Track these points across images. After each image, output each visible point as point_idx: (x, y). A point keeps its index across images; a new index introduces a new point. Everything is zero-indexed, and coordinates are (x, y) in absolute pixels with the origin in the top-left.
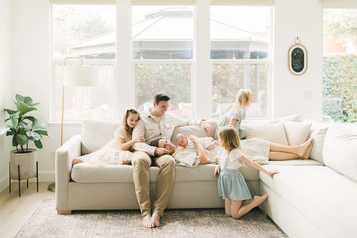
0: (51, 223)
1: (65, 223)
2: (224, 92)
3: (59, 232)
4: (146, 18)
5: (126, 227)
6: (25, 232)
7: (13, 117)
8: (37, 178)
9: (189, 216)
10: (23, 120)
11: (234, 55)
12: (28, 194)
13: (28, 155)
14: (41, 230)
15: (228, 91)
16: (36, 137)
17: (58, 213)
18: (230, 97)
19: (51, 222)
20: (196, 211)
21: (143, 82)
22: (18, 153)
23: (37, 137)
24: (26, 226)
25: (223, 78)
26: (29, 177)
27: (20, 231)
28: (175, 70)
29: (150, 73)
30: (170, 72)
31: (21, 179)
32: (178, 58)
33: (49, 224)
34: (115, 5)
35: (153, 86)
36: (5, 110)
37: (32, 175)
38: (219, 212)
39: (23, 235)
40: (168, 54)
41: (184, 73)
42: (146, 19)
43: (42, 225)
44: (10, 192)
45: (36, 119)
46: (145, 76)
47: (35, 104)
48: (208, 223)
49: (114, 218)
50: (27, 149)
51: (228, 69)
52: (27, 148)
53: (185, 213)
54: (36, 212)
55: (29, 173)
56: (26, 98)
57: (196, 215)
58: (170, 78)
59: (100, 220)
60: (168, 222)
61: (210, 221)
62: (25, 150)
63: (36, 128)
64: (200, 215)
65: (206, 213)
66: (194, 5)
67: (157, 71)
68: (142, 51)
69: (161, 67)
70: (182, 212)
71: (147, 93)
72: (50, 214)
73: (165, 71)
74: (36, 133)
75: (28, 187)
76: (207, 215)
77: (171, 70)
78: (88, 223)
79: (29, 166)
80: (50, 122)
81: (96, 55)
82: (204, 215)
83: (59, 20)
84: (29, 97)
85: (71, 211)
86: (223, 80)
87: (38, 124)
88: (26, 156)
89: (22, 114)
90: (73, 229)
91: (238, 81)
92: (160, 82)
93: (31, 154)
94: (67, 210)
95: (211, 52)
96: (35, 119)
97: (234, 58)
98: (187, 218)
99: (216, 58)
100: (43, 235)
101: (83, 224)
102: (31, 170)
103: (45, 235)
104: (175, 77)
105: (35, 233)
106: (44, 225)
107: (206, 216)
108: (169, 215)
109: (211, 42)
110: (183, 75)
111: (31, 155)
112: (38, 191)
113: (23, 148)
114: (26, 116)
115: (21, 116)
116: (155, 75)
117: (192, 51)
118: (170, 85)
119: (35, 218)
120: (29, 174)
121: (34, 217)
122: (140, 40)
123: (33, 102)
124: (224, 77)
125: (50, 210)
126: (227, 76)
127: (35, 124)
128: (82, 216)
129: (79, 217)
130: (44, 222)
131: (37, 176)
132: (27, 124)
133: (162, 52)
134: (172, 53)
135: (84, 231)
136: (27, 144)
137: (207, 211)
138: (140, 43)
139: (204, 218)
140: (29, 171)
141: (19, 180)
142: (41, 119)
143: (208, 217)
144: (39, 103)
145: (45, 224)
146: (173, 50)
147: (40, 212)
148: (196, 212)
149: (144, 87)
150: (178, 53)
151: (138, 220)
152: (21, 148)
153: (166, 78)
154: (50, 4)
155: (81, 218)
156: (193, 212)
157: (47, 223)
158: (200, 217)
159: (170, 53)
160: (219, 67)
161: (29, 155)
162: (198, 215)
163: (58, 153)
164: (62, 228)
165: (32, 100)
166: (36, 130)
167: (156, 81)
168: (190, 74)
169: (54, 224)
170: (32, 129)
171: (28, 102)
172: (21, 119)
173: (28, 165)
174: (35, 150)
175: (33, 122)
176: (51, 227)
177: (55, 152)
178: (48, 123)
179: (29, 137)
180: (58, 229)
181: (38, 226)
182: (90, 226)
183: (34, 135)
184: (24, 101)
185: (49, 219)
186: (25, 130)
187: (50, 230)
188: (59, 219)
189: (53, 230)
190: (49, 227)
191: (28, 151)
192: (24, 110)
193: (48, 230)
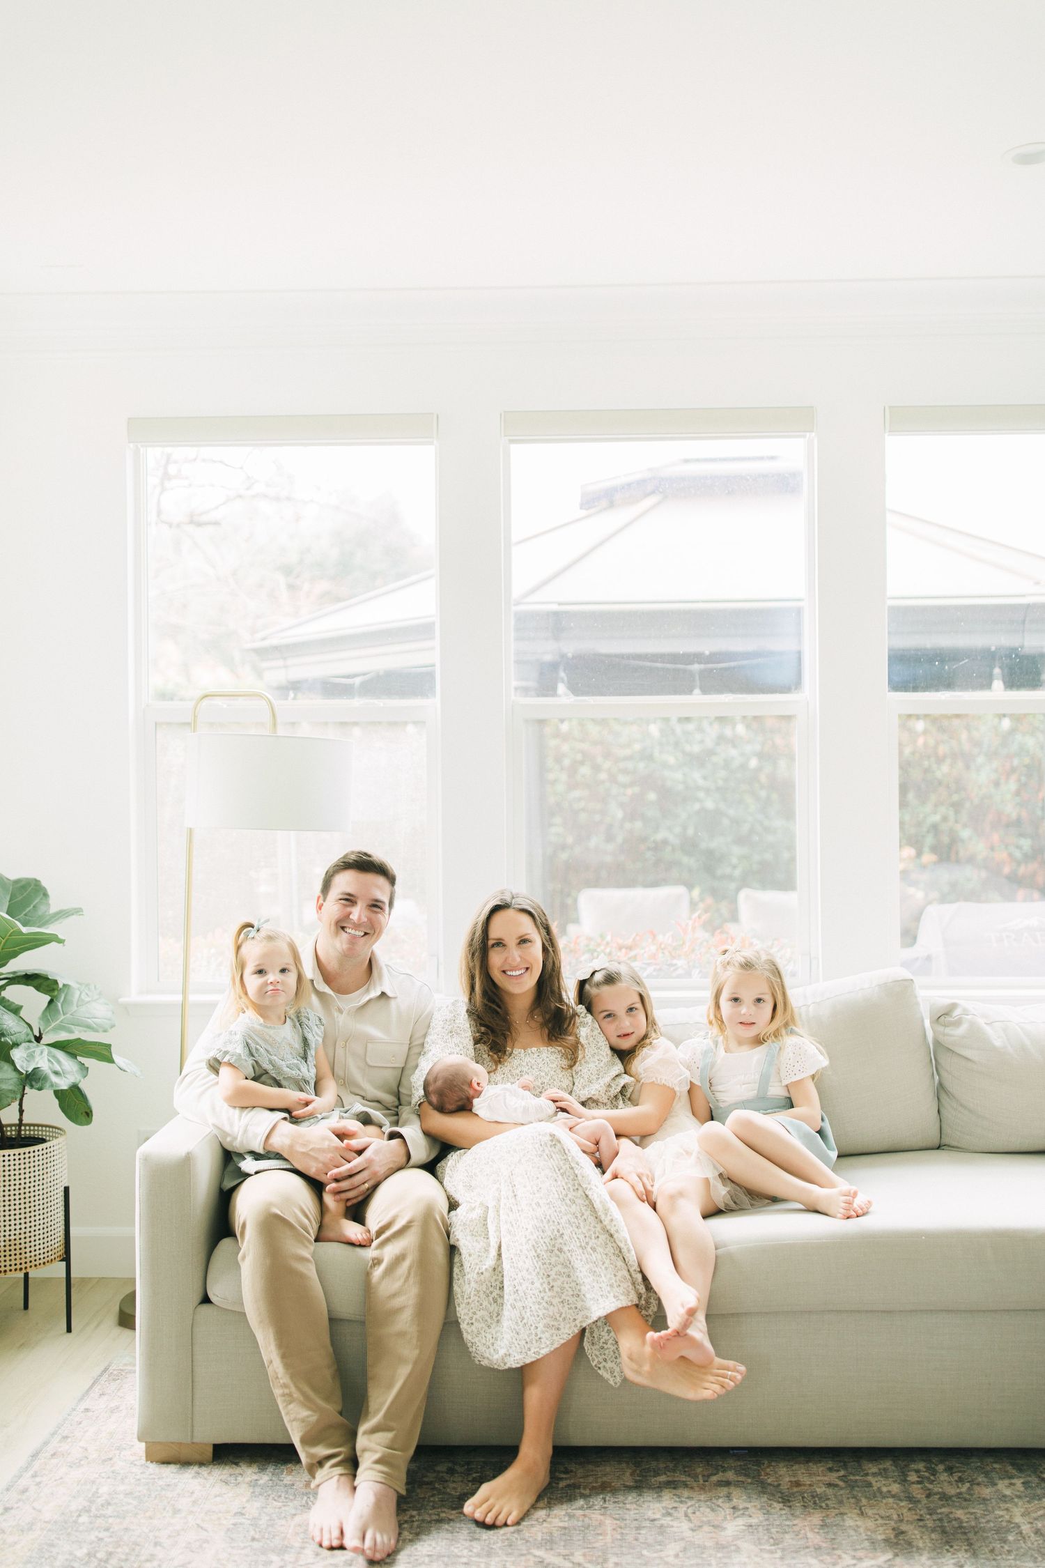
0: (109, 1511)
1: (176, 1511)
2: (946, 839)
4: (587, 509)
5: (475, 1544)
8: (64, 1263)
9: (795, 1489)
10: (3, 988)
11: (997, 671)
12: (22, 1345)
13: (22, 1156)
15: (965, 834)
16: (56, 1073)
17: (152, 1457)
18: (971, 860)
19: (109, 1504)
20: (830, 1465)
21: (576, 793)
23: (64, 1072)
25: (938, 774)
26: (28, 1260)
28: (721, 739)
29: (607, 755)
30: (696, 749)
32: (732, 691)
33: (99, 1521)
34: (431, 443)
35: (620, 814)
37: (42, 1251)
38: (950, 1470)
40: (685, 671)
41: (761, 756)
42: (584, 513)
43: (66, 1522)
45: (64, 985)
46: (585, 770)
47: (60, 912)
48: (896, 1536)
49: (419, 1491)
50: (20, 1125)
51: (964, 736)
52: (21, 1120)
53: (776, 1473)
54: (46, 1443)
55: (28, 1245)
56: (19, 885)
57: (830, 1485)
58: (697, 776)
60: (690, 1520)
61: (904, 1527)
62: (11, 1131)
63: (61, 1028)
64: (852, 1486)
65: (883, 1473)
66: (808, 434)
67: (637, 747)
68: (563, 656)
69: (654, 729)
70: (759, 1464)
71: (594, 842)
72: (111, 1459)
73: (677, 744)
74: (60, 1054)
75: (26, 1307)
76: (884, 1489)
77: (702, 742)
79: (28, 1210)
80: (133, 995)
81: (358, 681)
82: (870, 1485)
83: (199, 524)
84: (36, 880)
85: (211, 1449)
86: (940, 783)
87: (75, 1008)
88: (12, 1163)
90: (214, 1551)
91: (1012, 786)
92: (652, 796)
93: (41, 1153)
94: (189, 1440)
95: (889, 657)
96: (61, 986)
97: (998, 684)
98: (786, 1500)
99: (915, 689)
101: (263, 1521)
102: (37, 1228)
104: (723, 773)
106: (75, 1522)
107: (881, 1491)
108: (695, 1484)
109: (893, 610)
110: (753, 763)
111: (37, 1158)
112: (69, 1330)
114: (14, 973)
116: (630, 765)
117: (799, 655)
118: (697, 806)
119: (38, 1479)
120: (28, 1250)
121: (34, 1476)
122: (555, 607)
123: (51, 902)
124: (945, 768)
125: (112, 1434)
126: (960, 764)
127: (57, 1010)
128: (265, 1478)
129: (248, 1479)
130: (73, 1506)
131: (67, 1258)
132: (21, 1007)
133: (656, 662)
134: (702, 666)
136: (21, 1105)
137: (888, 1464)
138: (558, 623)
139: (871, 1506)
140: (28, 1235)
142: (87, 985)
143: (891, 1500)
144: (78, 911)
145: (79, 1516)
146: (707, 653)
147: (65, 1446)
148: (830, 1470)
149: (583, 817)
150: (732, 664)
153: (679, 776)
154: (131, 445)
155: (258, 1490)
156: (813, 1467)
157: (88, 1511)
158: (852, 1501)
159: (696, 667)
160: (920, 726)
161: (27, 1155)
162: (841, 1483)
163: (146, 1159)
164: (161, 1544)
165: (46, 895)
166: (63, 1036)
167: (636, 789)
168: (791, 758)
169: (124, 1518)
170: (41, 1034)
171: (28, 906)
173: (22, 1206)
174: (58, 1131)
175: (48, 998)
176: (107, 1534)
177: (135, 1155)
178: (121, 1000)
179: (24, 1072)
180: (138, 1548)
181: (42, 1529)
182: (297, 1534)
183: (49, 1061)
184: (9, 902)
185: (104, 1490)
186: (9, 1041)
187: (99, 1555)
188: (149, 1490)
189: (110, 1554)
190: (96, 1533)
191: (23, 1133)
192: (3, 941)
193: (89, 1554)
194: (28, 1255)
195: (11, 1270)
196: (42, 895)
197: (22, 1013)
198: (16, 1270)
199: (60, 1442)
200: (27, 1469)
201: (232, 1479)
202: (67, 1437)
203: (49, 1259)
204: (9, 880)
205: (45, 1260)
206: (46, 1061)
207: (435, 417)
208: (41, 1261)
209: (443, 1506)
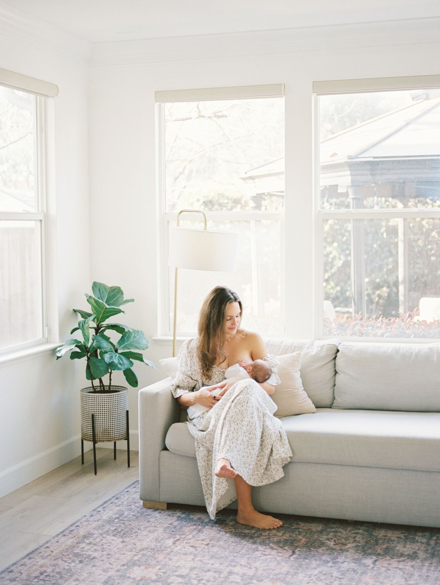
0: (126, 519)
1: (148, 522)
3: (131, 534)
5: (251, 540)
6: (78, 528)
7: (84, 324)
8: (127, 441)
9: (384, 537)
10: (104, 330)
14: (104, 527)
16: (120, 364)
17: (145, 506)
20: (404, 531)
22: (95, 392)
23: (124, 364)
24: (84, 519)
26: (112, 437)
27: (72, 525)
31: (97, 440)
33: (122, 521)
34: (282, 97)
36: (75, 311)
37: (117, 435)
39: (73, 532)
43: (110, 520)
44: (83, 463)
45: (128, 331)
47: (127, 300)
48: (413, 554)
50: (110, 386)
52: (110, 383)
53: (379, 532)
54: (110, 499)
56: (112, 289)
57: (398, 537)
59: (210, 524)
61: (418, 551)
62: (107, 388)
63: (125, 347)
64: (407, 538)
65: (422, 536)
70: (374, 528)
72: (131, 505)
74: (123, 357)
75: (115, 459)
78: (188, 527)
79: (111, 418)
80: (157, 336)
82: (414, 539)
84: (119, 287)
85: (166, 504)
87: (132, 340)
89: (101, 319)
90: (157, 533)
93: (116, 396)
94: (158, 501)
96: (126, 330)
98: (377, 541)
100: (104, 536)
101: (178, 527)
102: (115, 426)
103: (107, 536)
105: (93, 531)
106: (113, 521)
107: (417, 541)
108: (344, 532)
111: (115, 398)
112: (129, 466)
113: (102, 384)
114: (107, 324)
115: (99, 324)
119: (104, 509)
120: (112, 433)
121: (104, 508)
123: (124, 296)
125: (133, 499)
127: (125, 340)
128: (183, 516)
129: (177, 515)
130: (114, 516)
131: (127, 438)
132: (110, 338)
135: (174, 538)
136: (110, 376)
139: (410, 545)
140: (112, 427)
141: (95, 442)
142: (137, 331)
143: (419, 544)
144: (133, 300)
145: (115, 519)
147: (116, 501)
148: (402, 533)
151: (279, 533)
152: (100, 383)
154: (158, 103)
155: (180, 518)
156: (396, 531)
157: (119, 518)
158: (404, 542)
161: (111, 396)
162: (403, 537)
163: (142, 393)
164: (140, 529)
165: (122, 293)
166: (126, 351)
169: (130, 521)
170: (117, 349)
171: (115, 298)
172: (100, 329)
173: (109, 416)
174: (124, 388)
175: (121, 335)
176: (123, 525)
177: (138, 393)
178: (153, 338)
179: (108, 363)
180: (132, 530)
181: (102, 521)
182: (189, 531)
183: (118, 359)
184: (108, 295)
185: (126, 513)
186: (103, 351)
187: (118, 530)
188: (141, 515)
189: (123, 530)
190: (120, 524)
191: (111, 389)
192: (103, 311)
193: (115, 529)
194: (112, 435)
195: (105, 441)
196: (120, 294)
197: (110, 340)
198: (107, 441)
199: (115, 499)
200: (101, 506)
201: (172, 515)
202: (118, 498)
203: (120, 438)
204: (108, 287)
205: (119, 438)
206: (117, 359)
207: (283, 85)
208: (117, 438)
209: (245, 529)
